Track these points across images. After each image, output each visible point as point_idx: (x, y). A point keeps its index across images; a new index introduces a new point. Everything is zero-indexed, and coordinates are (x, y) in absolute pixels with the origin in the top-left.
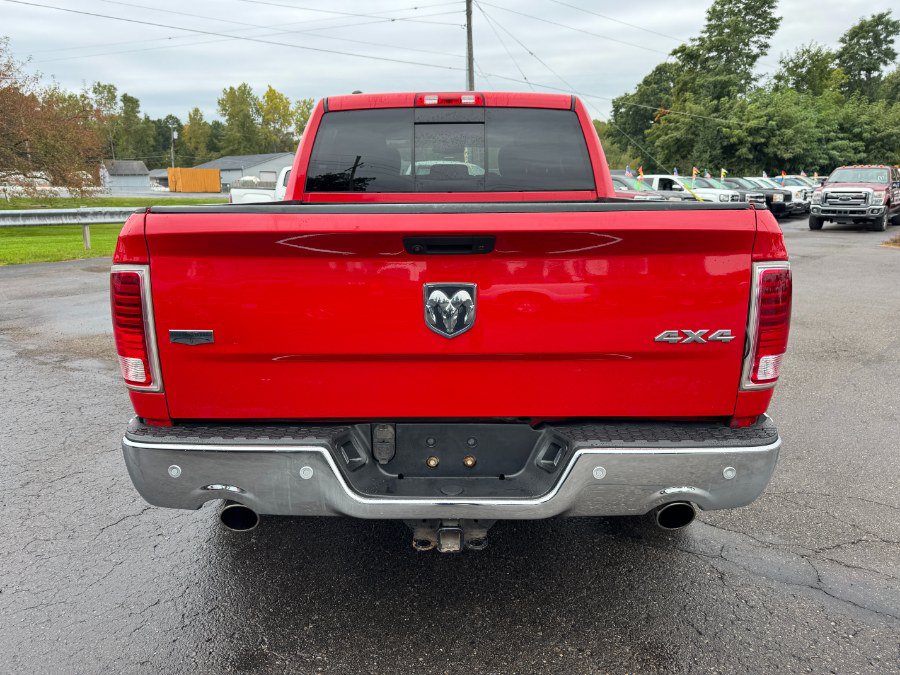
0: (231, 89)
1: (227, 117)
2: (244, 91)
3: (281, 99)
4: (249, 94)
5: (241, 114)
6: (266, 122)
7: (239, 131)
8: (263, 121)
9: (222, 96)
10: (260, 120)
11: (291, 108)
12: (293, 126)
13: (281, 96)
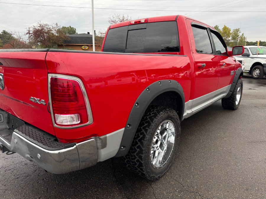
4: (218, 28)
11: (231, 32)
12: (231, 37)
13: (228, 28)
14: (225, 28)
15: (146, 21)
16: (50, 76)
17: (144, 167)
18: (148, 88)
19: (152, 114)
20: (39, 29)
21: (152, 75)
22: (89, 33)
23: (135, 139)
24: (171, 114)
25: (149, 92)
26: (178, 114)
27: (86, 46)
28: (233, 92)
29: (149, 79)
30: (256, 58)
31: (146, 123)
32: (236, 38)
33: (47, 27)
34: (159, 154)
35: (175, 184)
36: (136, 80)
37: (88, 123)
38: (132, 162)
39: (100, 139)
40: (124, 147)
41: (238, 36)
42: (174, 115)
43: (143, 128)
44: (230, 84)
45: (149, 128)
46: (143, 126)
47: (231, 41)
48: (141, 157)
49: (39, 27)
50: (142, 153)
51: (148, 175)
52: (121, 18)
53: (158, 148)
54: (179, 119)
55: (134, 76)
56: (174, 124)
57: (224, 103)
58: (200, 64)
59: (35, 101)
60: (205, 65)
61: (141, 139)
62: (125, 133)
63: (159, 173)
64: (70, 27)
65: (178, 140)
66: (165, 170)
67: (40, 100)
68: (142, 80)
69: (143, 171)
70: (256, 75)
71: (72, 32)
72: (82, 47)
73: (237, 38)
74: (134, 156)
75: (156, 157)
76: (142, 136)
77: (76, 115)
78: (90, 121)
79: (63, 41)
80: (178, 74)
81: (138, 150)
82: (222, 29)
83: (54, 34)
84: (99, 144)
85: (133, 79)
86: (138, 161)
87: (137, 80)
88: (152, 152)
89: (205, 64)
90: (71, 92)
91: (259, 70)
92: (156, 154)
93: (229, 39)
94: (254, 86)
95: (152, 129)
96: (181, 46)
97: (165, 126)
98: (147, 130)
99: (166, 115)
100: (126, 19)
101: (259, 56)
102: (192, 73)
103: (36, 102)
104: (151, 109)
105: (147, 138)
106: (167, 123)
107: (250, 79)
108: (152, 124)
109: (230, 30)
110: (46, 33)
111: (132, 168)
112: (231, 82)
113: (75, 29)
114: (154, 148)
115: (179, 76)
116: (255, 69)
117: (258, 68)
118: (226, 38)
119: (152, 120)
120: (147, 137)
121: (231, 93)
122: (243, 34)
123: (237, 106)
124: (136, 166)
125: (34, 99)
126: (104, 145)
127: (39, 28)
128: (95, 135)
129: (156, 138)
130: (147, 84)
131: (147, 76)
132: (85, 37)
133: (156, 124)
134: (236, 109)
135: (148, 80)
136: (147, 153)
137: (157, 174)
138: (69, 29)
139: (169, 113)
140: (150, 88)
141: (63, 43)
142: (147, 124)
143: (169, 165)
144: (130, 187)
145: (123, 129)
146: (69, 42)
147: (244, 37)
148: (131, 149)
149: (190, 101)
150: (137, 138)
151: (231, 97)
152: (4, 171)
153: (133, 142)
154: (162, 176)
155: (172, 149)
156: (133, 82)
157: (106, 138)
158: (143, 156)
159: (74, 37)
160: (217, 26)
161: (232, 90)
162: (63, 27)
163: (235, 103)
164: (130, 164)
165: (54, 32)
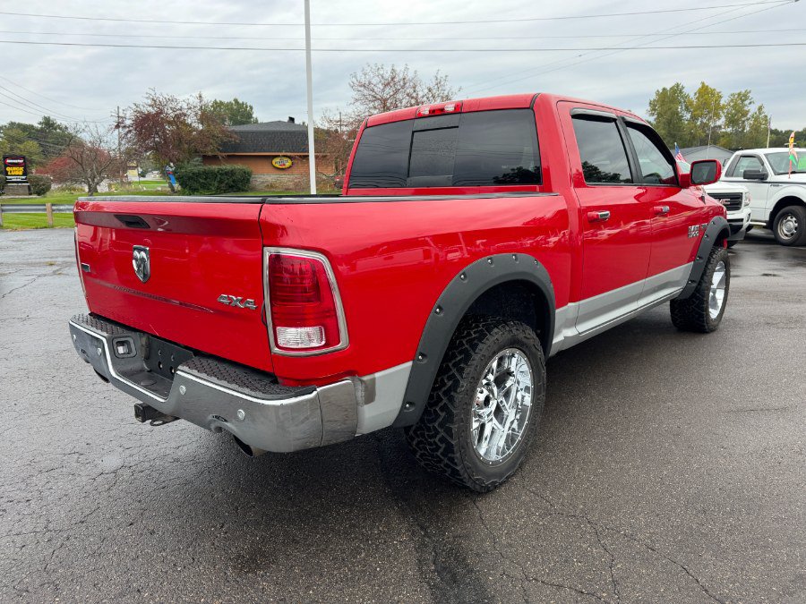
0: (664, 89)
1: (656, 116)
2: (677, 90)
3: (713, 94)
4: (681, 92)
5: (669, 113)
6: (694, 118)
7: (664, 129)
8: (692, 117)
9: (654, 97)
10: (688, 116)
11: (722, 102)
12: (723, 119)
13: (712, 93)
14: (705, 91)
15: (459, 109)
16: (269, 252)
17: (458, 455)
18: (463, 274)
19: (475, 333)
20: (149, 113)
21: (478, 242)
22: (292, 119)
23: (434, 389)
24: (521, 336)
25: (466, 282)
26: (537, 335)
27: (285, 159)
28: (700, 284)
29: (469, 252)
30: (784, 185)
31: (460, 353)
32: (738, 120)
33: (173, 106)
34: (493, 432)
35: (532, 501)
36: (433, 255)
37: (338, 347)
38: (430, 444)
39: (362, 381)
40: (410, 403)
41: (745, 114)
42: (529, 336)
43: (454, 365)
44: (689, 262)
45: (467, 364)
46: (453, 361)
47: (723, 130)
48: (449, 431)
49: (150, 106)
50: (452, 422)
51: (466, 475)
52: (388, 75)
53: (490, 418)
54: (540, 348)
55: (430, 246)
56: (528, 359)
57: (677, 315)
58: (594, 213)
59: (230, 303)
60: (607, 215)
61: (449, 390)
62: (414, 373)
63: (494, 475)
64: (236, 101)
65: (539, 399)
66: (508, 470)
67: (241, 301)
68: (451, 256)
69: (456, 464)
70: (786, 235)
71: (242, 116)
72: (274, 162)
73: (744, 121)
74: (434, 428)
75: (486, 439)
76: (451, 383)
77: (317, 328)
78: (344, 342)
79: (220, 145)
80: (545, 240)
81: (443, 414)
82: (695, 94)
83: (193, 124)
84: (360, 394)
85: (427, 254)
86: (443, 440)
87: (437, 255)
88: (475, 425)
89: (608, 212)
90: (307, 283)
91: (794, 219)
92: (487, 432)
93: (718, 123)
94: (778, 267)
95: (473, 367)
96: (544, 165)
97: (506, 365)
98: (463, 369)
99: (507, 336)
100: (401, 76)
101: (795, 178)
102: (574, 235)
103: (233, 304)
104: (472, 322)
105: (463, 386)
106: (513, 356)
107: (768, 246)
108: (474, 356)
109: (721, 97)
110: (170, 123)
111: (430, 460)
112: (691, 256)
113: (251, 108)
114: (480, 416)
115: (548, 243)
116: (785, 216)
117: (793, 214)
118: (708, 120)
119: (474, 347)
120: (464, 384)
121: (694, 285)
122: (760, 109)
123: (716, 323)
124: (439, 453)
125: (230, 299)
126: (370, 397)
127: (150, 109)
128: (351, 373)
129: (486, 393)
130: (463, 262)
131: (463, 245)
132: (282, 132)
133: (484, 356)
134: (712, 330)
135: (466, 255)
136: (463, 421)
137: (489, 477)
138: (232, 108)
139: (514, 331)
140: (467, 275)
141: (219, 150)
142: (463, 356)
143: (518, 459)
144: (426, 506)
145: (409, 364)
146: (236, 147)
147: (766, 116)
148: (426, 412)
149: (570, 304)
150: (440, 388)
151: (693, 295)
152: (131, 474)
153: (431, 397)
154: (501, 484)
155: (526, 422)
156: (426, 261)
157: (374, 380)
158: (455, 428)
159: (248, 132)
160: (678, 85)
161: (697, 278)
162: (215, 102)
163: (708, 314)
164: (425, 449)
165: (191, 120)
